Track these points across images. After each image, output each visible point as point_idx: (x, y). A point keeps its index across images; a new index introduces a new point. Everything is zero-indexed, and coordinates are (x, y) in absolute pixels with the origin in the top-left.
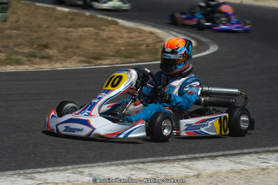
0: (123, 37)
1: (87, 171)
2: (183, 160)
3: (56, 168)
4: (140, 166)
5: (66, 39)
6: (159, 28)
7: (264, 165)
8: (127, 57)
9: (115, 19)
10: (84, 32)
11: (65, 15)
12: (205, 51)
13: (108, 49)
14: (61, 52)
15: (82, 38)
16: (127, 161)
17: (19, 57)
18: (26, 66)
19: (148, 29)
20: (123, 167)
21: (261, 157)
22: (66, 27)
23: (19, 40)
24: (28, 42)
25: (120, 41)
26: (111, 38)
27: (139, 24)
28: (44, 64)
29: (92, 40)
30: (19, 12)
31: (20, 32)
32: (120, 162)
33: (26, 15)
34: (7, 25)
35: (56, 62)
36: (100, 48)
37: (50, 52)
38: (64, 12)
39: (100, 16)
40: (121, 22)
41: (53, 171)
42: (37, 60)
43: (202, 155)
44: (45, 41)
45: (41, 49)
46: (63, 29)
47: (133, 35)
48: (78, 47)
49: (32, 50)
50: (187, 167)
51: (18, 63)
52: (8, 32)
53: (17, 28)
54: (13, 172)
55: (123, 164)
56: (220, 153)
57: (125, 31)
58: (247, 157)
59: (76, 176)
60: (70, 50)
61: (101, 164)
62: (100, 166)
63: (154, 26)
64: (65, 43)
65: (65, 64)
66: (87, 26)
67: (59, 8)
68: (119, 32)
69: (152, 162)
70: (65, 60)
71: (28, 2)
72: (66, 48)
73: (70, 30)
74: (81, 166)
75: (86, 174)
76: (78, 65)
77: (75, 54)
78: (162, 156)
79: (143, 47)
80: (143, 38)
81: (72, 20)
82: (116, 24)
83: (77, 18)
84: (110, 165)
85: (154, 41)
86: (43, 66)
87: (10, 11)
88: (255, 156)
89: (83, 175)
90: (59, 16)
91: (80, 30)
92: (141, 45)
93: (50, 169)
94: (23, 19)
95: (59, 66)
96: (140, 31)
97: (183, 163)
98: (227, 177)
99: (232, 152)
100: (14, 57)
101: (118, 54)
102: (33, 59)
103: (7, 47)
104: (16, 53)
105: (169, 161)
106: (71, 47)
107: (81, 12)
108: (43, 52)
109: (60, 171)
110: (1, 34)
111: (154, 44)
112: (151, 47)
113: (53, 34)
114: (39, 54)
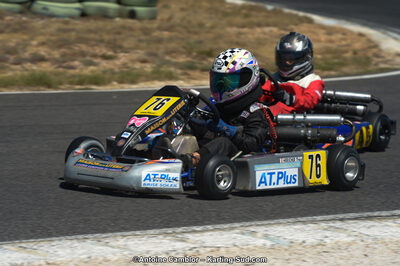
0: (319, 41)
1: (261, 230)
3: (218, 226)
4: (338, 224)
5: (237, 44)
6: (372, 27)
8: (324, 69)
9: (308, 15)
10: (265, 33)
11: (236, 10)
15: (260, 43)
16: (319, 218)
17: (172, 69)
18: (181, 82)
19: (356, 28)
22: (238, 27)
23: (172, 45)
24: (184, 47)
27: (343, 22)
28: (206, 79)
30: (173, 6)
31: (173, 34)
32: (310, 218)
33: (182, 9)
34: (155, 24)
38: (235, 6)
39: (287, 11)
40: (317, 19)
41: (213, 230)
42: (196, 73)
44: (208, 46)
45: (202, 59)
46: (234, 30)
47: (333, 37)
49: (189, 59)
51: (170, 77)
52: (156, 34)
53: (170, 29)
54: (158, 231)
55: (312, 222)
57: (323, 31)
59: (245, 237)
61: (281, 221)
62: (280, 224)
63: (364, 25)
66: (268, 25)
68: (314, 33)
69: (356, 219)
73: (245, 30)
74: (254, 223)
75: (259, 235)
78: (371, 211)
79: (348, 55)
80: (349, 42)
81: (246, 16)
82: (311, 21)
83: (254, 13)
84: (294, 223)
85: (365, 46)
87: (160, 4)
89: (255, 237)
90: (229, 11)
91: (259, 30)
92: (346, 52)
93: (210, 227)
94: (178, 16)
96: (344, 32)
100: (165, 69)
102: (191, 72)
103: (155, 55)
104: (168, 63)
107: (261, 4)
108: (205, 62)
109: (224, 230)
110: (148, 37)
111: (364, 50)
112: (360, 54)
113: (219, 37)
114: (198, 65)
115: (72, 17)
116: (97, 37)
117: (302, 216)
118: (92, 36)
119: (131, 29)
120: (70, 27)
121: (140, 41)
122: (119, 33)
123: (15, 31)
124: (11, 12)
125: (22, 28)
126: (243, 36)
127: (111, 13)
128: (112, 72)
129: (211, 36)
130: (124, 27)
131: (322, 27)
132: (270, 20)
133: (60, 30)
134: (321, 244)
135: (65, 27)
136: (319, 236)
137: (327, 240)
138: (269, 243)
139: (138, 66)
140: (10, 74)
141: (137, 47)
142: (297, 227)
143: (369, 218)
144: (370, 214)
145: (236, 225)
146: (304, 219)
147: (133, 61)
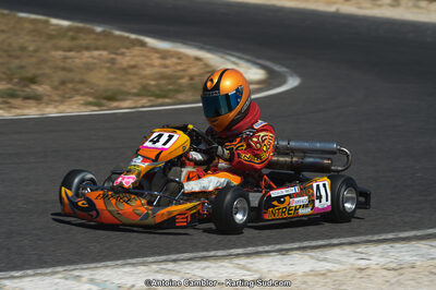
0: (152, 66)
1: (86, 274)
2: (238, 255)
3: (39, 271)
4: (171, 266)
5: (64, 69)
6: (209, 51)
7: (363, 263)
8: (158, 96)
9: (142, 38)
10: (92, 57)
12: (279, 85)
13: (128, 84)
14: (55, 88)
15: (89, 68)
16: (150, 259)
19: (192, 52)
20: (142, 268)
21: (359, 250)
22: (65, 51)
24: (4, 73)
25: (148, 71)
27: (179, 45)
28: (29, 108)
29: (105, 71)
32: (140, 260)
35: (48, 104)
36: (117, 83)
37: (39, 89)
39: (117, 33)
40: (150, 41)
41: (34, 275)
42: (18, 102)
43: (267, 248)
44: (31, 72)
45: (24, 86)
46: (59, 54)
47: (168, 62)
48: (82, 82)
49: (10, 86)
50: (244, 267)
55: (143, 264)
56: (296, 245)
57: (157, 55)
58: (337, 251)
59: (68, 282)
60: (70, 86)
61: (109, 263)
62: (107, 266)
63: (201, 48)
64: (62, 75)
65: (61, 108)
66: (97, 49)
67: (54, 21)
68: (148, 57)
69: (190, 259)
70: (62, 102)
71: (6, 12)
72: (63, 83)
73: (72, 54)
74: (78, 266)
75: (84, 279)
76: (83, 108)
77: (77, 91)
78: (207, 251)
80: (184, 67)
81: (73, 39)
82: (143, 44)
84: (123, 265)
85: (202, 71)
86: (26, 111)
88: (348, 249)
89: (79, 281)
90: (54, 33)
91: (87, 54)
92: (182, 77)
93: (30, 272)
95: (52, 111)
97: (237, 261)
98: (305, 283)
99: (314, 243)
101: (144, 91)
102: (11, 100)
105: (215, 258)
106: (72, 81)
107: (88, 26)
108: (27, 90)
109: (45, 274)
111: (200, 75)
112: (197, 80)
114: (20, 93)
117: (132, 257)
126: (69, 61)
129: (34, 60)
131: (156, 50)
132: (100, 43)
142: (127, 269)
143: (204, 258)
144: (205, 254)
145: (60, 269)
146: (134, 261)
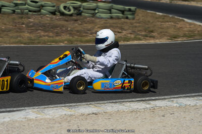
11: (160, 16)
17: (140, 37)
18: (143, 41)
23: (140, 29)
26: (181, 28)
30: (140, 15)
33: (143, 16)
34: (134, 21)
38: (160, 15)
51: (140, 39)
52: (135, 24)
53: (139, 23)
83: (166, 18)
87: (136, 14)
94: (141, 20)
96: (195, 25)
100: (138, 36)
103: (135, 32)
104: (139, 35)
110: (132, 26)
113: (155, 26)
115: (108, 18)
116: (116, 25)
118: (114, 25)
119: (127, 23)
120: (107, 22)
121: (130, 27)
122: (123, 24)
123: (90, 23)
124: (89, 17)
125: (93, 22)
127: (120, 17)
128: (121, 37)
130: (125, 22)
133: (105, 23)
134: (196, 105)
135: (106, 22)
136: (195, 102)
137: (197, 104)
138: (178, 105)
139: (129, 35)
140: (89, 38)
141: (129, 29)
147: (128, 34)
